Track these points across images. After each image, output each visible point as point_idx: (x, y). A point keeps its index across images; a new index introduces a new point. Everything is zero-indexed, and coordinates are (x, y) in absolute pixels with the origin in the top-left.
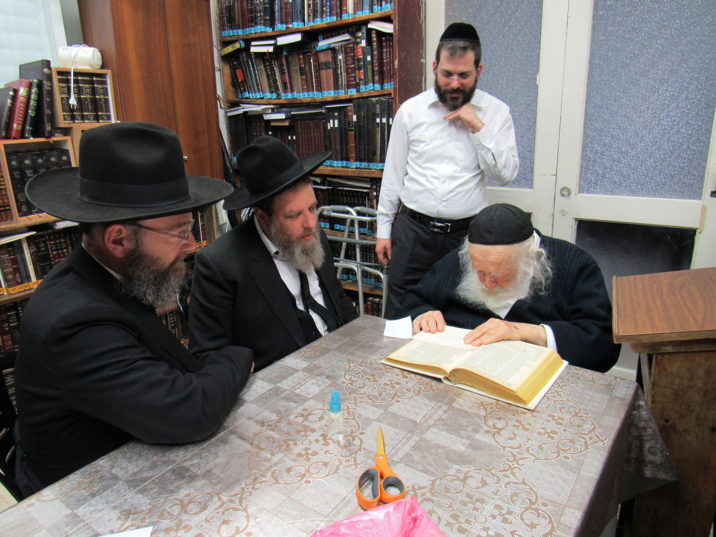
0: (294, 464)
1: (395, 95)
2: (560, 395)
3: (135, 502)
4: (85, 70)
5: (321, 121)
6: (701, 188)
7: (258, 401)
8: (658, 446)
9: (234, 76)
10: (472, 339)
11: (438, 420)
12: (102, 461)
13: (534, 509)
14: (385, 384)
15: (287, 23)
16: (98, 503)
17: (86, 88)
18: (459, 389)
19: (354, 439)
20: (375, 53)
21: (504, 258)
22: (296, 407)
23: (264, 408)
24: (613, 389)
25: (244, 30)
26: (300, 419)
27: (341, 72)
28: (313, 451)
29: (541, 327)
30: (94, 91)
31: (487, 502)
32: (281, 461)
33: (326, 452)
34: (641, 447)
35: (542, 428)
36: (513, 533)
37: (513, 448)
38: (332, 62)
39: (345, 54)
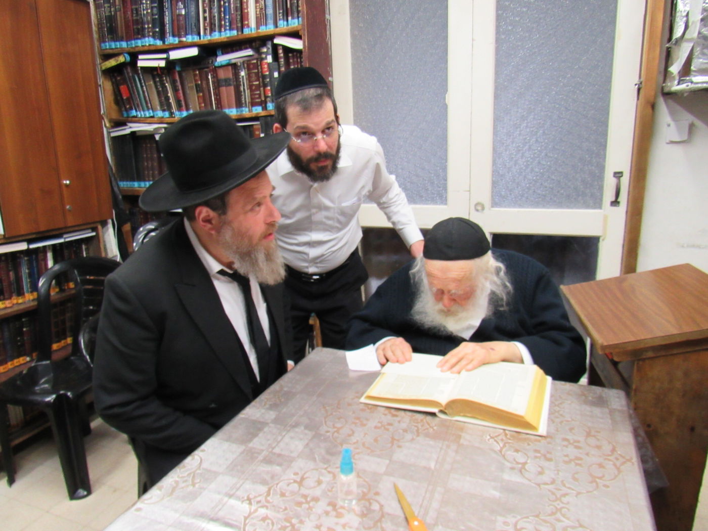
2: (562, 415)
7: (231, 471)
8: (649, 453)
9: (117, 93)
11: (454, 463)
14: (376, 427)
15: (180, 36)
21: (465, 274)
22: (284, 472)
23: (243, 479)
25: (129, 43)
26: (295, 487)
27: (244, 89)
35: (565, 456)
37: (547, 484)
38: (233, 79)
39: (248, 70)
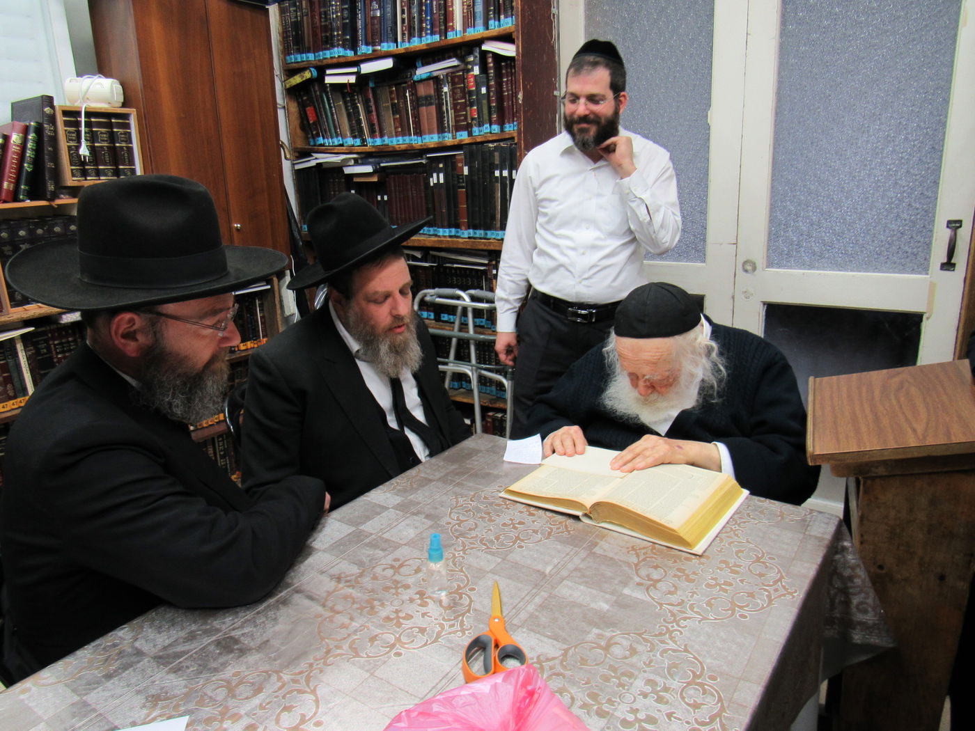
0: (379, 631)
1: (519, 139)
2: (737, 535)
3: (166, 685)
4: (101, 109)
5: (421, 175)
6: (927, 259)
7: (333, 550)
8: (870, 601)
9: (303, 116)
10: (621, 462)
11: (574, 570)
12: (122, 632)
13: (698, 684)
14: (504, 524)
15: (374, 45)
16: (116, 686)
17: (101, 133)
18: (603, 530)
19: (461, 598)
20: (492, 83)
21: (662, 355)
22: (385, 557)
23: (341, 558)
24: (808, 526)
25: (317, 54)
26: (390, 572)
28: (406, 614)
29: (713, 446)
30: (112, 137)
31: (637, 676)
32: (363, 628)
33: (424, 615)
34: (847, 603)
35: (712, 579)
36: (669, 715)
37: (672, 605)
38: (435, 96)
39: (452, 85)
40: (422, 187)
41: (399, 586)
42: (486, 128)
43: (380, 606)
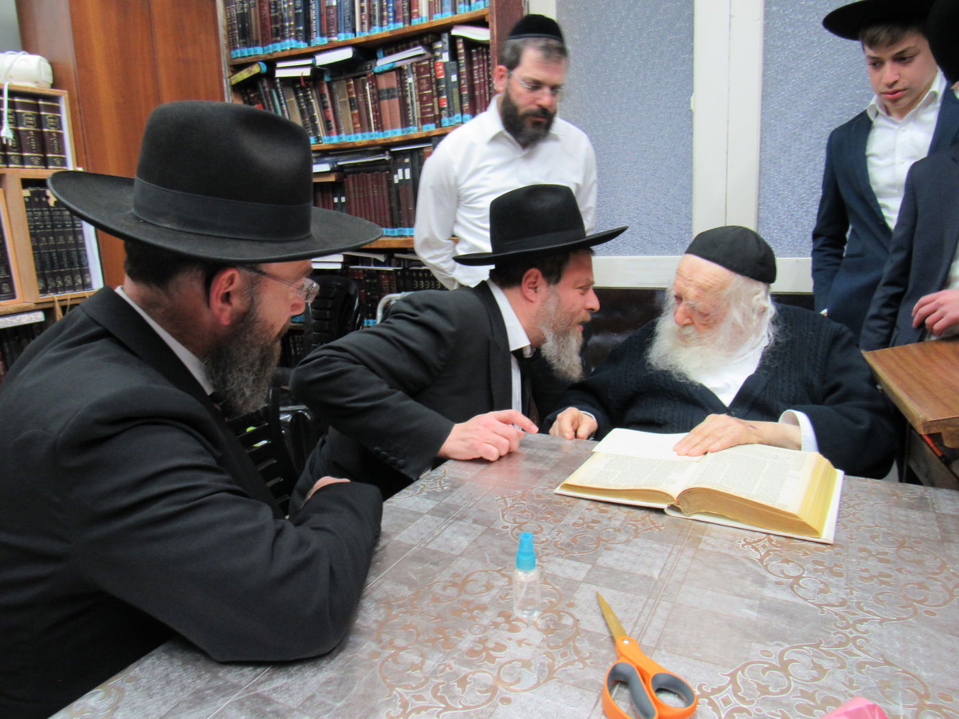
0: (467, 669)
2: (859, 519)
4: (27, 88)
5: (383, 173)
10: (688, 446)
11: (688, 573)
13: (929, 706)
14: (575, 524)
15: (329, 35)
17: (27, 116)
18: (698, 523)
19: (560, 617)
20: (463, 70)
22: (440, 572)
25: (265, 48)
26: (452, 591)
27: (412, 101)
28: (496, 643)
30: (39, 122)
32: (442, 667)
33: (520, 642)
35: (864, 571)
37: (835, 606)
38: (398, 88)
39: (417, 76)
40: (385, 186)
41: (471, 607)
42: (458, 118)
43: (455, 635)
